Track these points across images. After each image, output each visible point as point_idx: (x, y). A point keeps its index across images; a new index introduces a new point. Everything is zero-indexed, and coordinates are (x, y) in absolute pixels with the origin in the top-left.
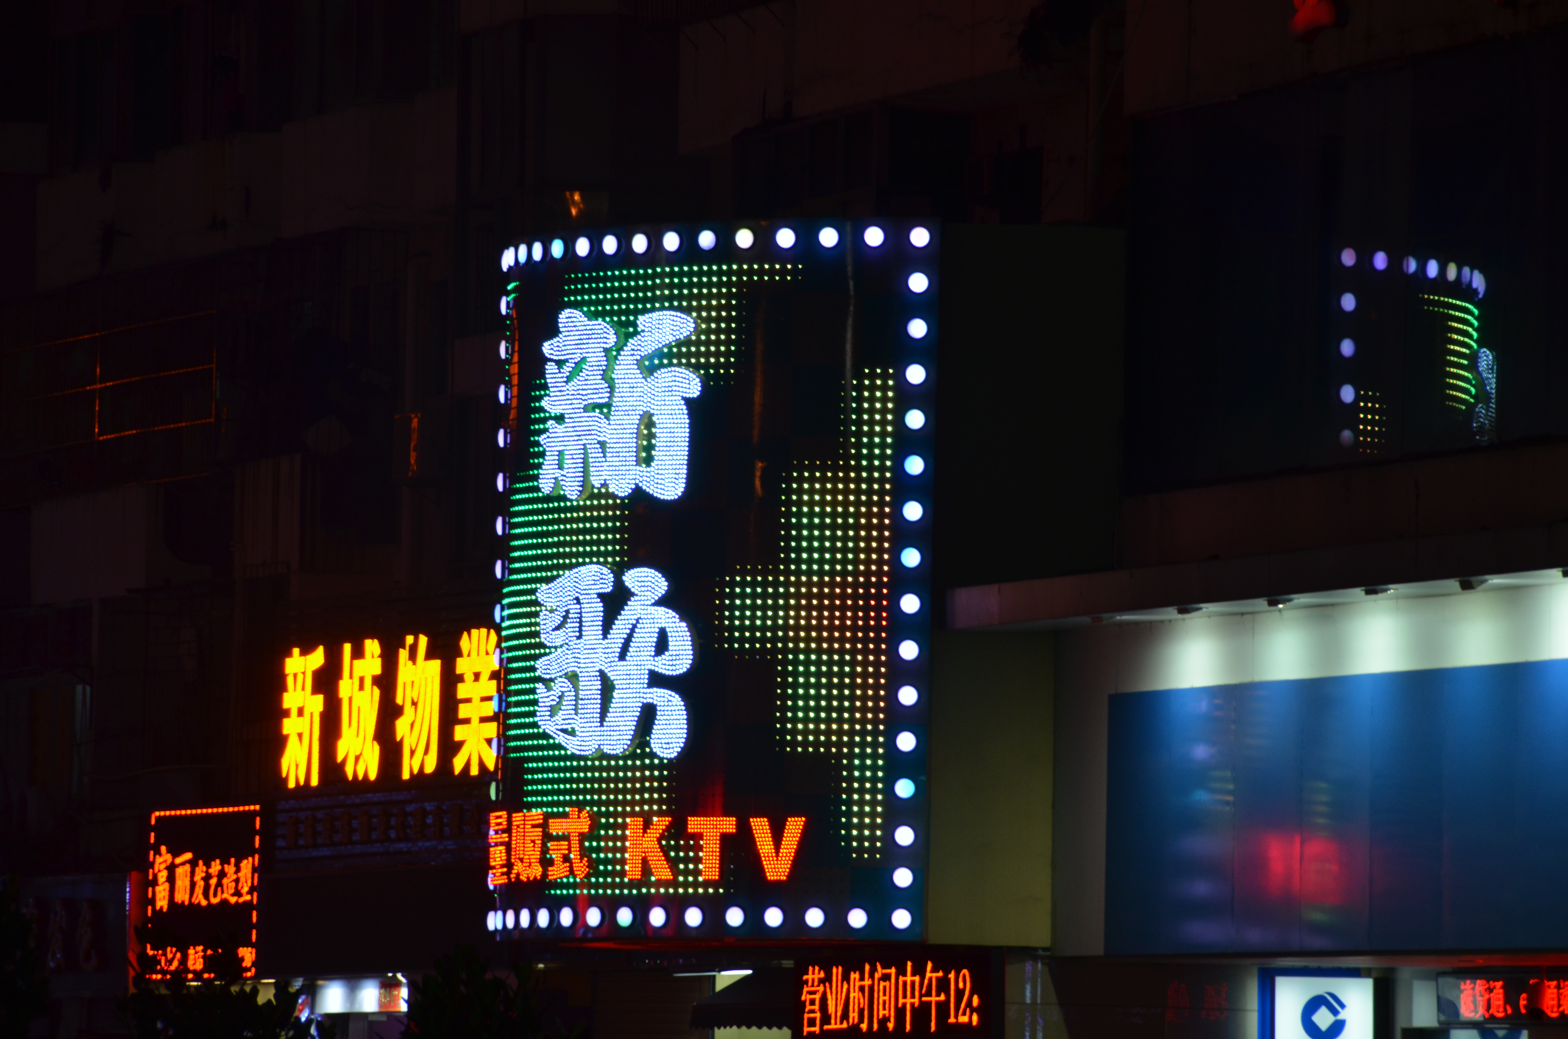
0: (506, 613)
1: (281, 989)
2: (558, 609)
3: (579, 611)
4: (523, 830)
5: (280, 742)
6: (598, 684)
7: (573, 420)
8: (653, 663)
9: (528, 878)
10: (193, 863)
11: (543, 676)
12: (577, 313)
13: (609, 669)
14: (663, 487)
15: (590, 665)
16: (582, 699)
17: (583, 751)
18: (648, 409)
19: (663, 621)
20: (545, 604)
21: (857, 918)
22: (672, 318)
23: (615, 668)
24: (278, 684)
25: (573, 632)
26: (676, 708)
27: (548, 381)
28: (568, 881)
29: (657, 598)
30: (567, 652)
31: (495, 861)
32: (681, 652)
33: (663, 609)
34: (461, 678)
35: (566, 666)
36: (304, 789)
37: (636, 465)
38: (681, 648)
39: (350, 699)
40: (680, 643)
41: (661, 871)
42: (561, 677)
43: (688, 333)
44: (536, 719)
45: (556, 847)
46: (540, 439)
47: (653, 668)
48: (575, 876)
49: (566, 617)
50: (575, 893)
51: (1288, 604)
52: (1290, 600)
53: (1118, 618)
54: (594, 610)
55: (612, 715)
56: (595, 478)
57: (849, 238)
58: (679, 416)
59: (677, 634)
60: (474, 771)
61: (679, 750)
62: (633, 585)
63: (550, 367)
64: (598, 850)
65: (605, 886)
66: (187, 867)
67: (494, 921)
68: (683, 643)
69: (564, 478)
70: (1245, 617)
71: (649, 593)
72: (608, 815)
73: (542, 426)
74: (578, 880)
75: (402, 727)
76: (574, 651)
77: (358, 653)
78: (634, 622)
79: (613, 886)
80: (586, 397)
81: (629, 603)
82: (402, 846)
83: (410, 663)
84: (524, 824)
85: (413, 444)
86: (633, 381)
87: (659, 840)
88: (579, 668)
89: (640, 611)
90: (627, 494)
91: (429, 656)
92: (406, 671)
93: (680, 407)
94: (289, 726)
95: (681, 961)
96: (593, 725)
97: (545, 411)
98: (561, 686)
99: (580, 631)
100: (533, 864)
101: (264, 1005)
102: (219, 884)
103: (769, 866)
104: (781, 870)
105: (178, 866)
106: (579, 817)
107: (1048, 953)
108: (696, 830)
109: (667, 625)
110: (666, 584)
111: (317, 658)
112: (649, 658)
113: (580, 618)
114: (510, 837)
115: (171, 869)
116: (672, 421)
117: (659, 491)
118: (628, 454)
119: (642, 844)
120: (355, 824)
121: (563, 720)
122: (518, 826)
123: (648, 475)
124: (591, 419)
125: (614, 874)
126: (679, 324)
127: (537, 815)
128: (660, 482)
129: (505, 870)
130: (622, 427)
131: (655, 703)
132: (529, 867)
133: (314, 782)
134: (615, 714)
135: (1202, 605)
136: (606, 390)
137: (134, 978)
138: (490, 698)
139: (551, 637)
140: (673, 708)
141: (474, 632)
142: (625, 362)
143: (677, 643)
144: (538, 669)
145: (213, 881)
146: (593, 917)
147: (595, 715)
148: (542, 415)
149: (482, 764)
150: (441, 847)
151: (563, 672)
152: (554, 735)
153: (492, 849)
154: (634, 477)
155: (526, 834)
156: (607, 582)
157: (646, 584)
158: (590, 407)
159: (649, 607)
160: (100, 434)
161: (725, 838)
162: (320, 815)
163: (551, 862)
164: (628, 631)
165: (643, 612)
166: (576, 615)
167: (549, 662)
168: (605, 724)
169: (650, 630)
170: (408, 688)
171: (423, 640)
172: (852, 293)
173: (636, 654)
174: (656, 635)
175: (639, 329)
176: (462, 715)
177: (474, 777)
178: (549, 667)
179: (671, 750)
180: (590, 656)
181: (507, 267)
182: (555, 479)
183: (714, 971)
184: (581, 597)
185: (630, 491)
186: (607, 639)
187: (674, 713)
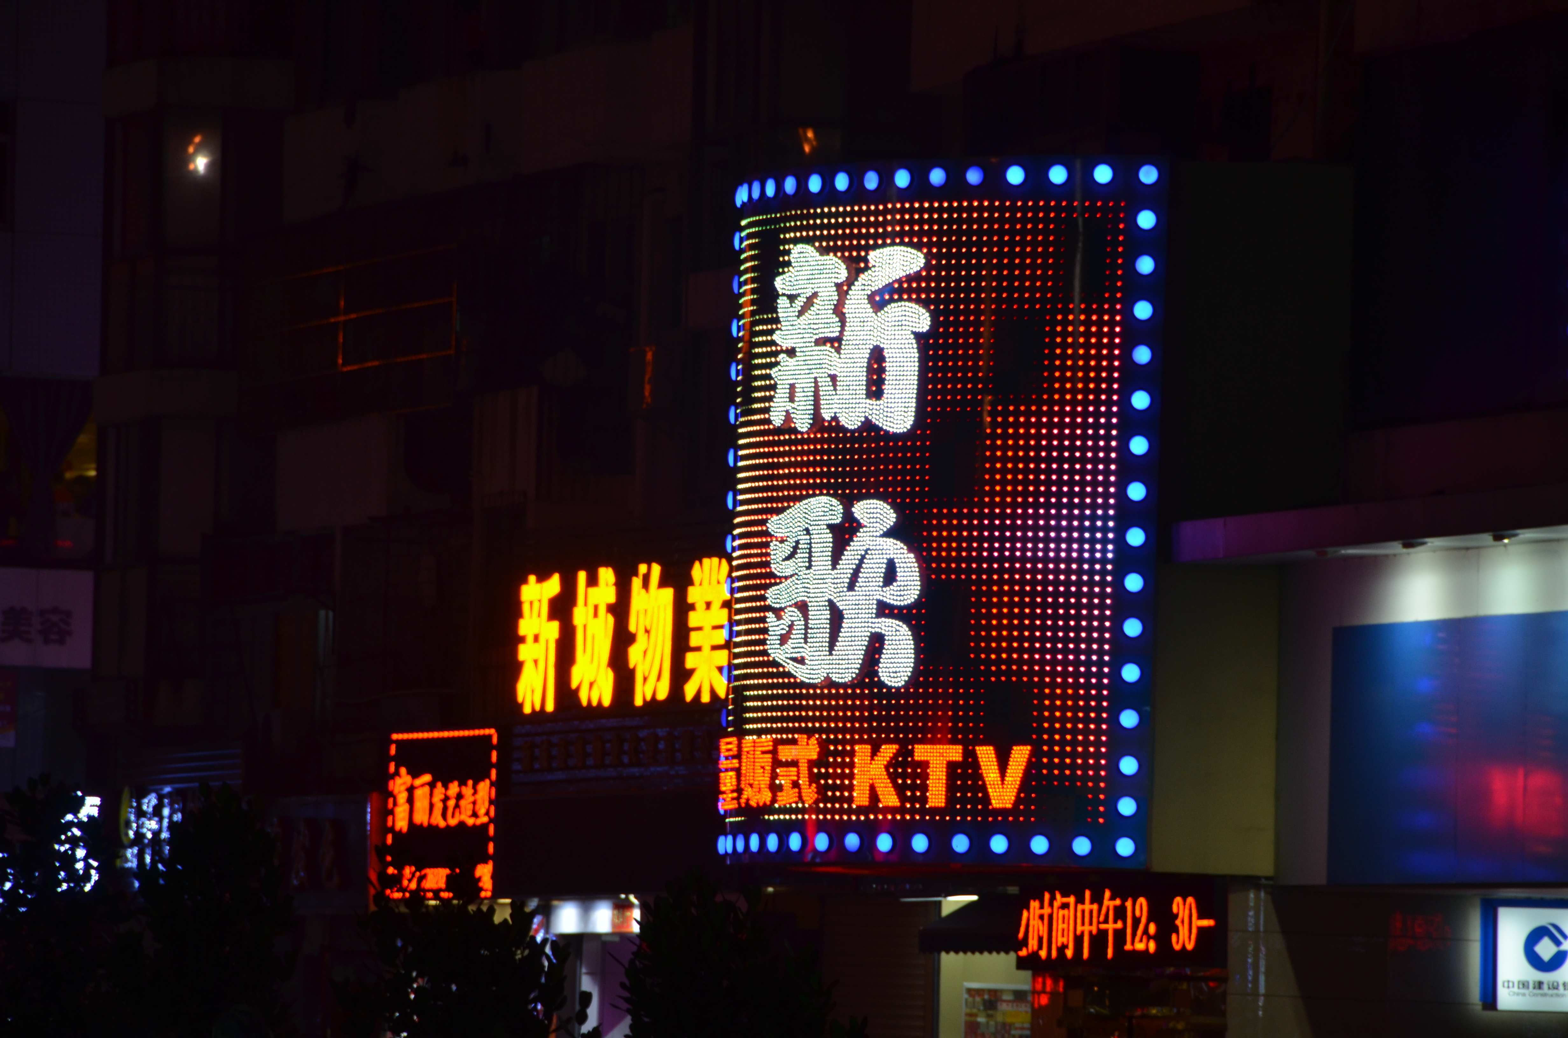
0: (736, 543)
1: (517, 908)
2: (788, 539)
3: (809, 542)
4: (752, 756)
5: (515, 668)
6: (827, 614)
7: (804, 354)
8: (882, 593)
9: (758, 803)
10: (432, 785)
11: (773, 605)
12: (808, 248)
13: (838, 599)
14: (892, 420)
15: (819, 595)
16: (811, 628)
17: (813, 679)
18: (878, 343)
19: (892, 552)
20: (775, 534)
21: (1082, 846)
22: (902, 253)
23: (844, 598)
24: (515, 611)
25: (803, 562)
26: (904, 638)
27: (780, 315)
28: (797, 807)
29: (885, 529)
30: (797, 581)
31: (725, 786)
32: (909, 583)
33: (892, 540)
34: (692, 607)
35: (796, 596)
36: (539, 715)
37: (866, 399)
38: (909, 578)
39: (585, 626)
40: (908, 574)
41: (889, 799)
42: (790, 606)
43: (919, 269)
44: (766, 647)
45: (785, 773)
46: (772, 372)
47: (881, 598)
48: (803, 802)
49: (796, 548)
50: (803, 818)
51: (1513, 539)
52: (1515, 535)
53: (1343, 552)
54: (824, 540)
55: (841, 644)
56: (825, 411)
57: (1078, 176)
58: (908, 350)
59: (905, 565)
60: (706, 698)
61: (907, 679)
62: (862, 516)
63: (782, 302)
64: (827, 776)
65: (833, 811)
66: (427, 789)
67: (725, 845)
68: (911, 574)
69: (795, 411)
70: (1470, 551)
71: (878, 525)
72: (836, 742)
73: (773, 360)
74: (807, 805)
75: (635, 654)
76: (804, 581)
77: (593, 581)
78: (863, 553)
79: (841, 811)
80: (817, 331)
81: (858, 534)
82: (635, 771)
83: (644, 591)
84: (754, 751)
85: (647, 377)
86: (864, 315)
87: (887, 768)
88: (809, 597)
89: (868, 542)
90: (856, 427)
91: (662, 584)
92: (639, 599)
93: (910, 341)
94: (525, 652)
95: (908, 886)
96: (822, 653)
97: (776, 345)
98: (792, 615)
99: (810, 561)
100: (762, 790)
101: (500, 924)
102: (457, 806)
103: (995, 794)
104: (1006, 798)
105: (417, 788)
106: (808, 744)
107: (1271, 882)
108: (922, 758)
109: (895, 556)
110: (895, 515)
111: (553, 586)
112: (877, 588)
113: (810, 549)
114: (740, 763)
115: (411, 790)
116: (902, 355)
117: (889, 424)
118: (858, 388)
119: (869, 771)
120: (589, 749)
121: (793, 648)
122: (748, 752)
123: (878, 408)
124: (822, 353)
125: (842, 800)
126: (909, 259)
127: (767, 742)
128: (889, 414)
129: (735, 795)
130: (853, 360)
131: (883, 632)
132: (759, 792)
133: (550, 707)
134: (844, 644)
135: (1427, 540)
136: (837, 324)
137: (375, 897)
138: (721, 627)
139: (781, 567)
140: (901, 638)
141: (706, 561)
142: (856, 297)
143: (905, 574)
144: (768, 598)
145: (451, 803)
146: (822, 842)
147: (824, 644)
148: (774, 348)
149: (713, 692)
150: (672, 772)
151: (793, 602)
152: (784, 664)
153: (722, 775)
154: (864, 410)
155: (757, 760)
156: (836, 513)
157: (875, 516)
158: (821, 341)
159: (878, 539)
160: (344, 364)
161: (951, 766)
162: (555, 739)
163: (780, 788)
164: (857, 562)
165: (871, 543)
166: (806, 546)
167: (779, 592)
168: (834, 652)
169: (879, 561)
170: (641, 616)
171: (656, 569)
172: (1081, 229)
173: (864, 584)
174: (884, 566)
175: (870, 265)
176: (693, 642)
177: (706, 704)
178: (779, 596)
179: (899, 679)
180: (819, 586)
181: (741, 203)
182: (787, 411)
183: (939, 896)
184: (810, 528)
185: (860, 424)
186: (837, 569)
187: (901, 642)
